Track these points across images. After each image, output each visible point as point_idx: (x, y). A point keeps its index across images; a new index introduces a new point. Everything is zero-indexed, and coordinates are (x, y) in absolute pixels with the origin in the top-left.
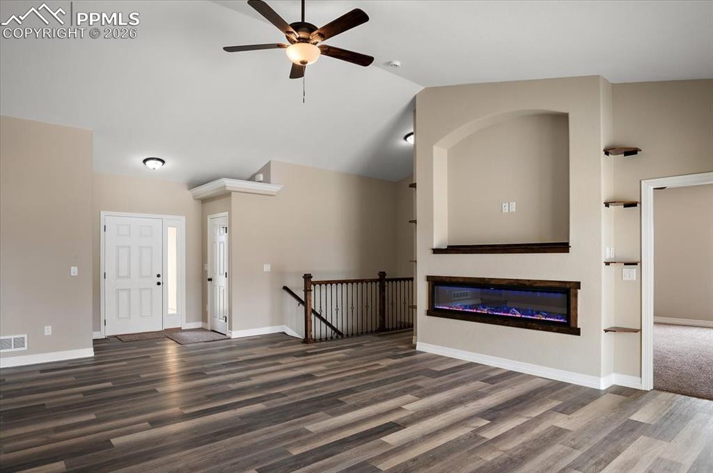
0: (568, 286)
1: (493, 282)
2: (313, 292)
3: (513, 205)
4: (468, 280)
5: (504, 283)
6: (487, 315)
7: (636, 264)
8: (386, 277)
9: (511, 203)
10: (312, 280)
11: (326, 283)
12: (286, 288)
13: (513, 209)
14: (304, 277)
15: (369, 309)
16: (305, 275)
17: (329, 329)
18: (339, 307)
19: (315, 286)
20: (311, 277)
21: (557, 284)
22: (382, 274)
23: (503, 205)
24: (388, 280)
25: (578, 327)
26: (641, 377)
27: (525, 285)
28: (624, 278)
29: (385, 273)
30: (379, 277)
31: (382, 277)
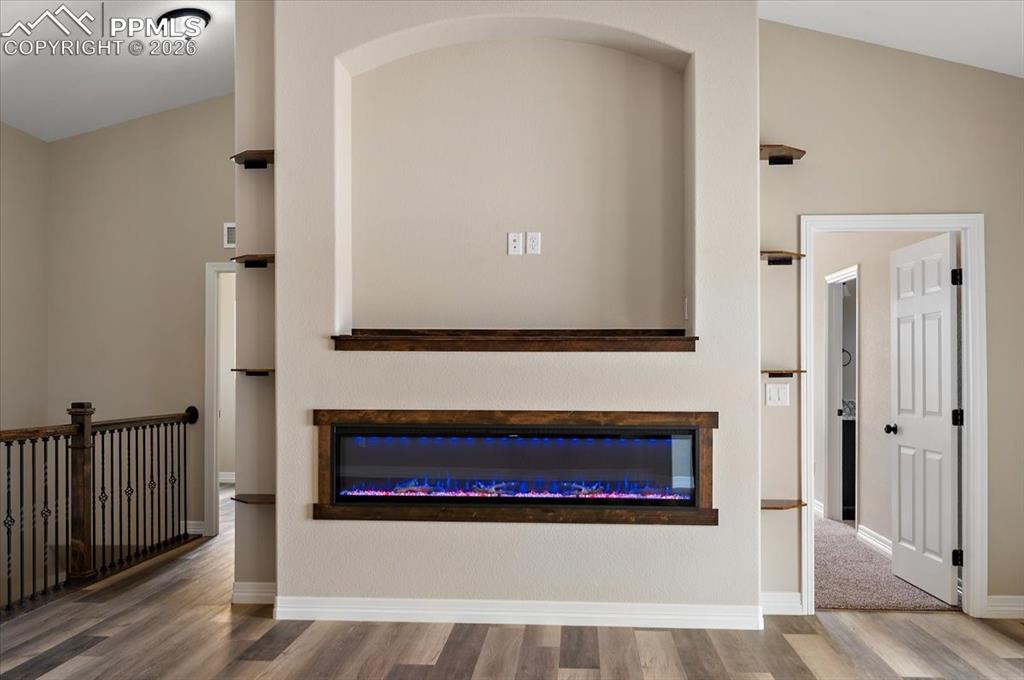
0: (693, 421)
1: (514, 420)
3: (537, 240)
4: (445, 419)
5: (544, 421)
6: (499, 500)
7: (790, 375)
8: (95, 418)
9: (530, 235)
13: (536, 248)
21: (671, 419)
22: (80, 411)
23: (512, 237)
24: (103, 427)
25: (714, 507)
26: (800, 590)
27: (598, 424)
28: (768, 403)
29: (89, 405)
30: (68, 420)
31: (79, 419)
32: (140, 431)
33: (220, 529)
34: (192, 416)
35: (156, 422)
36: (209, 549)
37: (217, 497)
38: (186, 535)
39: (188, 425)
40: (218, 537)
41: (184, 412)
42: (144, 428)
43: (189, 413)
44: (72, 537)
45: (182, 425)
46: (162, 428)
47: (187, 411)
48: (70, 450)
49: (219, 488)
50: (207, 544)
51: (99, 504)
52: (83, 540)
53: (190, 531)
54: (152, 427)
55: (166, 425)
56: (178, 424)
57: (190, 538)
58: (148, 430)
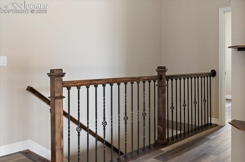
2: (65, 101)
8: (167, 74)
10: (64, 79)
11: (88, 83)
12: (31, 90)
14: (49, 75)
15: (147, 117)
16: (52, 71)
17: (92, 139)
18: (108, 120)
19: (69, 89)
20: (63, 75)
22: (161, 70)
24: (172, 77)
29: (165, 68)
30: (156, 74)
31: (161, 73)
32: (190, 79)
33: (226, 123)
34: (213, 73)
35: (197, 76)
36: (221, 134)
37: (224, 105)
38: (211, 124)
39: (211, 77)
40: (224, 127)
41: (210, 72)
42: (191, 78)
43: (212, 73)
44: (158, 125)
45: (209, 78)
46: (200, 78)
47: (211, 72)
48: (156, 87)
49: (225, 101)
50: (220, 130)
51: (170, 110)
52: (162, 127)
53: (213, 122)
54: (195, 78)
55: (201, 77)
56: (207, 77)
57: (213, 126)
58: (193, 79)
